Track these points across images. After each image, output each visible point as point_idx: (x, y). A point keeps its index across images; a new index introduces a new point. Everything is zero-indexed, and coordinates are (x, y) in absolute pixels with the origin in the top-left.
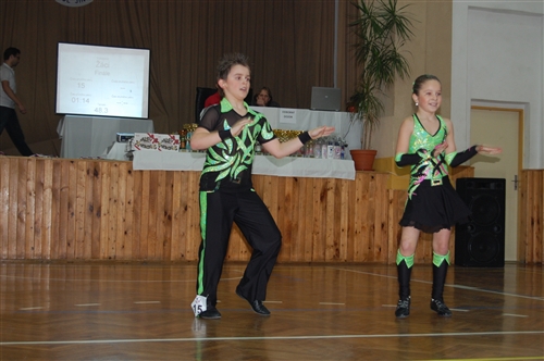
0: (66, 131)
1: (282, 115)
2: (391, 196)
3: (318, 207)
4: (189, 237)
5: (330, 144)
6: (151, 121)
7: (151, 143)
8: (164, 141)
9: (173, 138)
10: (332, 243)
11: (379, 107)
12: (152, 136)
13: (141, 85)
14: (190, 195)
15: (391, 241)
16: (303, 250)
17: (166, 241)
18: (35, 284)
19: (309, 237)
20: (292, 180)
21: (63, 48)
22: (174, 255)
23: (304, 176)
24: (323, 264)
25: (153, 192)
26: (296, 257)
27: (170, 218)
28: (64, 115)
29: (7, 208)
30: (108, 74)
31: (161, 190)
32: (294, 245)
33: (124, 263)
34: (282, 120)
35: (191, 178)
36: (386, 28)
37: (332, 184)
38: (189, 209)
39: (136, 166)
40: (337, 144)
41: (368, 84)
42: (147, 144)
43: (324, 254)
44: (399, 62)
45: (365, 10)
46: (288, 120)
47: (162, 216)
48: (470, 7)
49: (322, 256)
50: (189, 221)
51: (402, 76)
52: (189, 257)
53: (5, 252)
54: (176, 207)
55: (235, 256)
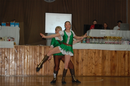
1: (111, 32)
3: (123, 60)
4: (84, 69)
5: (126, 40)
10: (127, 70)
14: (84, 56)
16: (118, 73)
17: (77, 70)
19: (120, 68)
20: (114, 52)
21: (46, 13)
22: (80, 74)
23: (118, 50)
24: (124, 77)
26: (116, 74)
27: (78, 63)
28: (47, 33)
29: (31, 61)
30: (60, 21)
32: (115, 71)
34: (111, 33)
35: (84, 51)
37: (127, 53)
38: (84, 61)
40: (128, 40)
43: (125, 74)
46: (113, 34)
49: (124, 74)
50: (84, 64)
52: (84, 75)
53: (31, 73)
54: (80, 60)
55: (98, 75)
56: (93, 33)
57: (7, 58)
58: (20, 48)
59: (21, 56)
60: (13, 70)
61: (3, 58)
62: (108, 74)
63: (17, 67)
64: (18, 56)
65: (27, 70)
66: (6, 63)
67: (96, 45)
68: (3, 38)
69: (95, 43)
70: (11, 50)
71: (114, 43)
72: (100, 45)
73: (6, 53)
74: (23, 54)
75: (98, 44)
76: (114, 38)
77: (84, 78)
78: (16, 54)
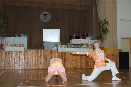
0: (45, 45)
1: (85, 41)
2: (107, 56)
4: (69, 64)
6: (60, 43)
7: (61, 47)
11: (104, 39)
13: (58, 36)
14: (69, 56)
16: (90, 66)
18: (40, 74)
21: (43, 29)
25: (62, 56)
26: (89, 67)
27: (65, 61)
28: (44, 42)
29: (35, 59)
30: (52, 34)
31: (63, 55)
32: (89, 65)
34: (85, 42)
35: (69, 53)
36: (105, 24)
38: (69, 59)
39: (59, 51)
41: (101, 35)
44: (108, 30)
45: (100, 21)
46: (86, 42)
47: (64, 60)
48: (120, 20)
50: (69, 61)
51: (108, 33)
52: (69, 68)
53: (35, 68)
54: (66, 58)
55: (77, 68)
56: (74, 41)
57: (19, 58)
58: (28, 51)
59: (28, 57)
60: (23, 65)
61: (17, 58)
62: (84, 67)
63: (26, 63)
64: (27, 57)
65: (33, 66)
66: (19, 61)
67: (76, 49)
68: (16, 45)
69: (76, 48)
70: (22, 52)
71: (87, 48)
72: (79, 49)
73: (19, 55)
74: (30, 55)
75: (78, 49)
76: (88, 45)
77: (69, 70)
78: (25, 55)
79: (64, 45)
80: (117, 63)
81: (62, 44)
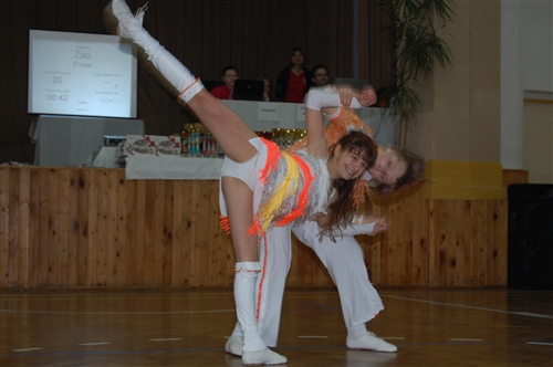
0: (40, 135)
2: (432, 207)
4: (192, 258)
6: (141, 123)
7: (146, 147)
8: (162, 144)
9: (173, 140)
11: (415, 101)
12: (148, 139)
13: (129, 78)
14: (194, 209)
15: (432, 261)
17: (166, 265)
21: (31, 32)
22: (176, 280)
25: (149, 205)
27: (170, 236)
28: (38, 115)
30: (89, 66)
31: (159, 203)
33: (116, 290)
35: (195, 188)
36: (423, 6)
38: (193, 226)
39: (131, 172)
41: (402, 74)
42: (142, 148)
44: (440, 47)
47: (160, 235)
50: (193, 240)
51: (441, 59)
52: (193, 282)
54: (178, 223)
77: (194, 296)
79: (165, 139)
80: (495, 253)
81: (149, 131)
